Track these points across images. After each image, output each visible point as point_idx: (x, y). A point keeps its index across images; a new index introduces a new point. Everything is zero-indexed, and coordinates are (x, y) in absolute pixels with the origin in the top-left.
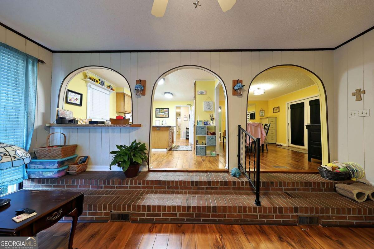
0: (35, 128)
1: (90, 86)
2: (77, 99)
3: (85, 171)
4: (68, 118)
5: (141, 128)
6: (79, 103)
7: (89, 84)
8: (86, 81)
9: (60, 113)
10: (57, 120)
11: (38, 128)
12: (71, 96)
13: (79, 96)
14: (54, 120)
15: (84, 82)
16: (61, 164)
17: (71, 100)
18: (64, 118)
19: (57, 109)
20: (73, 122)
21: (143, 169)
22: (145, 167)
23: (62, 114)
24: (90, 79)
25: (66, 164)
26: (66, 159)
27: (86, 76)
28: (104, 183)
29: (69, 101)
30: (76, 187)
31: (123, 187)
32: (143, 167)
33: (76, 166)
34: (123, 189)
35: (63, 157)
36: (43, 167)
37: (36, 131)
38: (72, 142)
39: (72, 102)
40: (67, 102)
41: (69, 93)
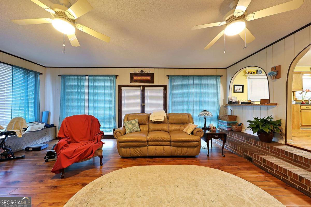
0: (220, 106)
1: (249, 78)
2: (240, 89)
3: (240, 131)
4: (234, 101)
5: (277, 106)
6: (242, 91)
7: (248, 76)
8: (246, 76)
9: (230, 98)
10: (229, 102)
11: (222, 106)
12: (237, 88)
13: (242, 87)
14: (227, 103)
15: (245, 76)
16: (229, 124)
17: (236, 90)
18: (232, 101)
19: (228, 97)
20: (236, 103)
21: (280, 141)
22: (282, 140)
23: (231, 99)
24: (249, 73)
25: (231, 125)
26: (231, 122)
27: (245, 73)
28: (246, 140)
29: (235, 91)
30: (234, 137)
31: (257, 146)
32: (280, 139)
33: (235, 127)
34: (257, 147)
35: (230, 121)
36: (222, 124)
37: (221, 108)
38: (235, 114)
39: (237, 91)
40: (234, 92)
41: (235, 86)
